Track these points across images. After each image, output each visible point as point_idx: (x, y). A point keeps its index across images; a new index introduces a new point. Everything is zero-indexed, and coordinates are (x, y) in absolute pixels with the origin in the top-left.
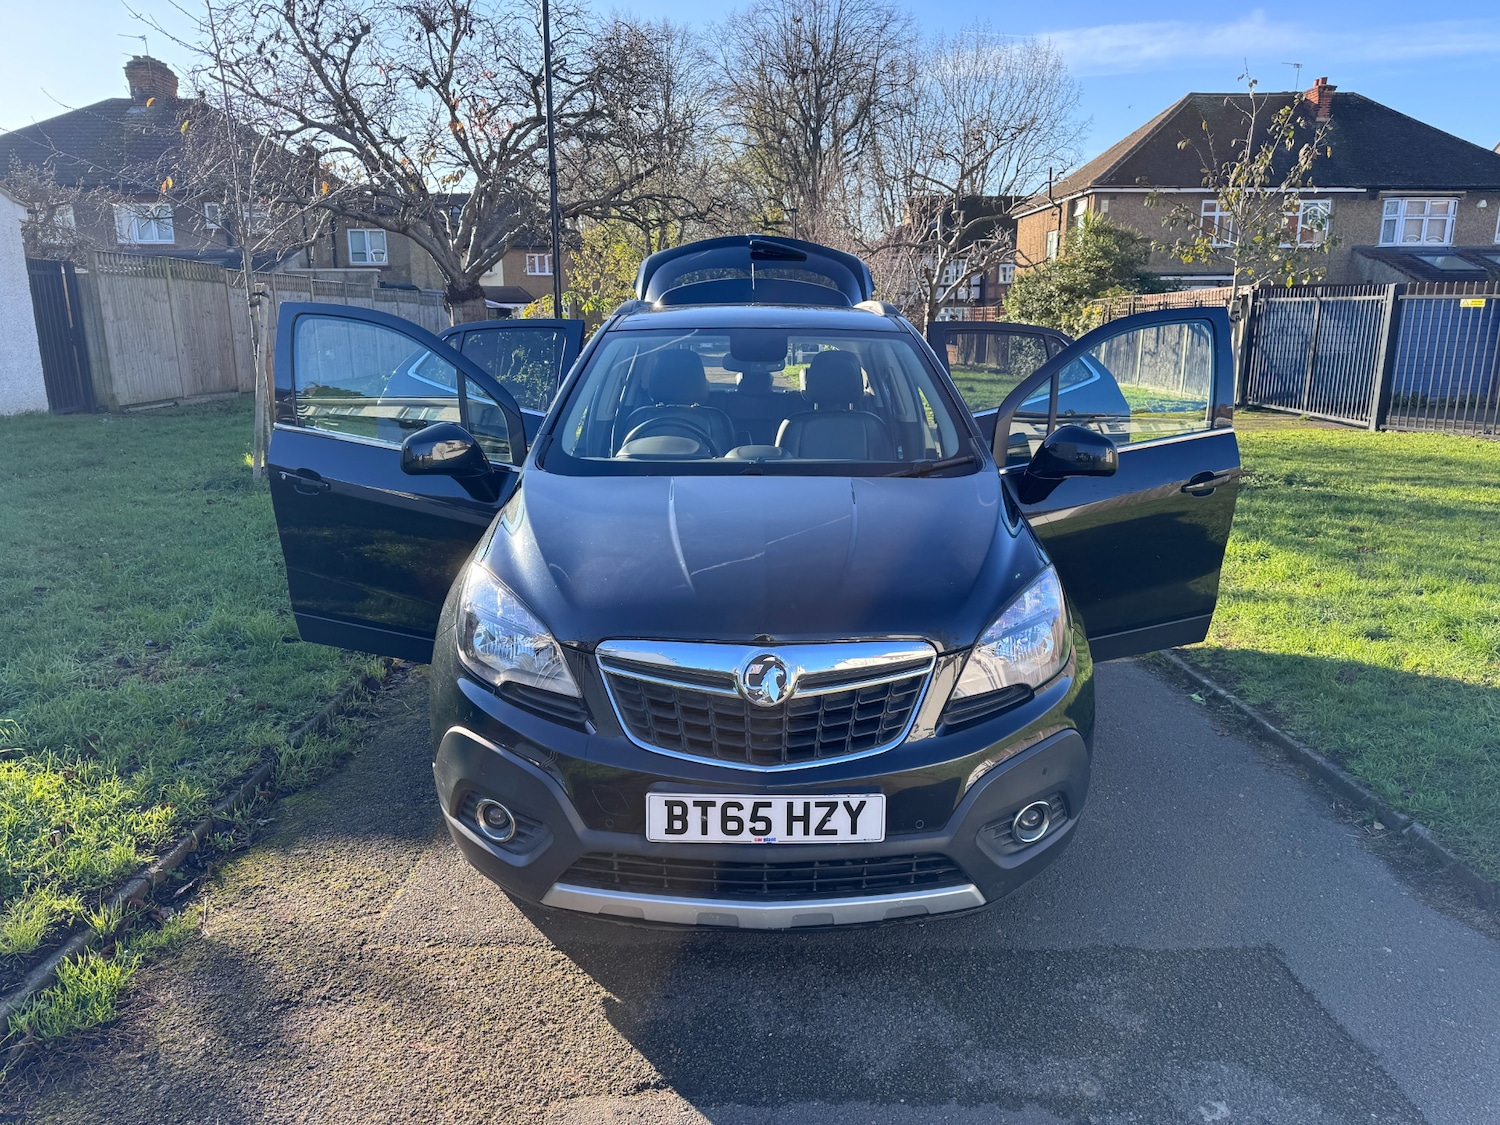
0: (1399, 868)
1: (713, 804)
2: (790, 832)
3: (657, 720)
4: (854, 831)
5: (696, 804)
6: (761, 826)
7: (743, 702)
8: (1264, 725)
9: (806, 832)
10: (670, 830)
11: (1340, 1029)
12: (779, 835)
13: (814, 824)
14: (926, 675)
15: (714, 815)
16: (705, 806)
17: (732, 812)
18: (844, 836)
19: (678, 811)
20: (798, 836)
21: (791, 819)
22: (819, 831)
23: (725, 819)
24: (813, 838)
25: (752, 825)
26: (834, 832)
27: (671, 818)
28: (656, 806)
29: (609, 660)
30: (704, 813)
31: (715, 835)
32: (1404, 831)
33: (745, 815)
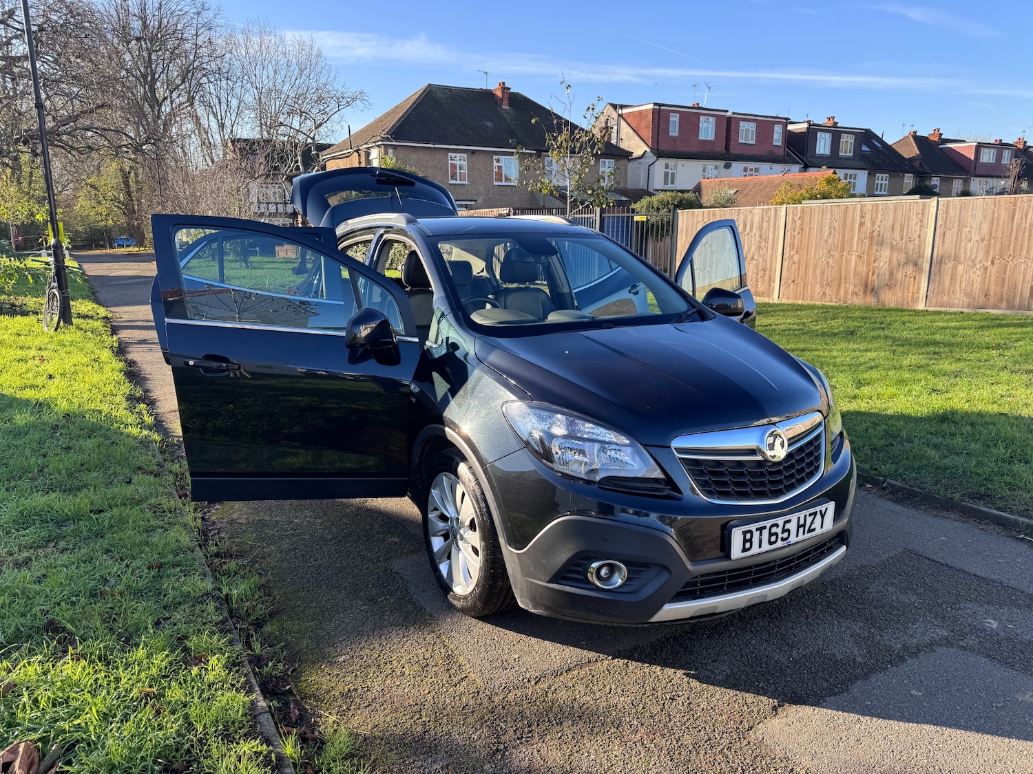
1: (765, 528)
2: (797, 535)
3: (716, 483)
4: (822, 527)
5: (757, 529)
6: (785, 535)
7: (764, 463)
9: (804, 533)
10: (744, 550)
12: (793, 538)
13: (807, 527)
14: (822, 431)
15: (766, 533)
16: (760, 530)
17: (774, 529)
18: (818, 530)
19: (748, 536)
20: (801, 536)
21: (799, 526)
22: (810, 531)
23: (771, 535)
24: (807, 536)
25: (782, 535)
26: (815, 530)
27: (745, 541)
28: (737, 536)
29: (680, 450)
30: (761, 534)
31: (766, 547)
32: (885, 485)
33: (779, 530)
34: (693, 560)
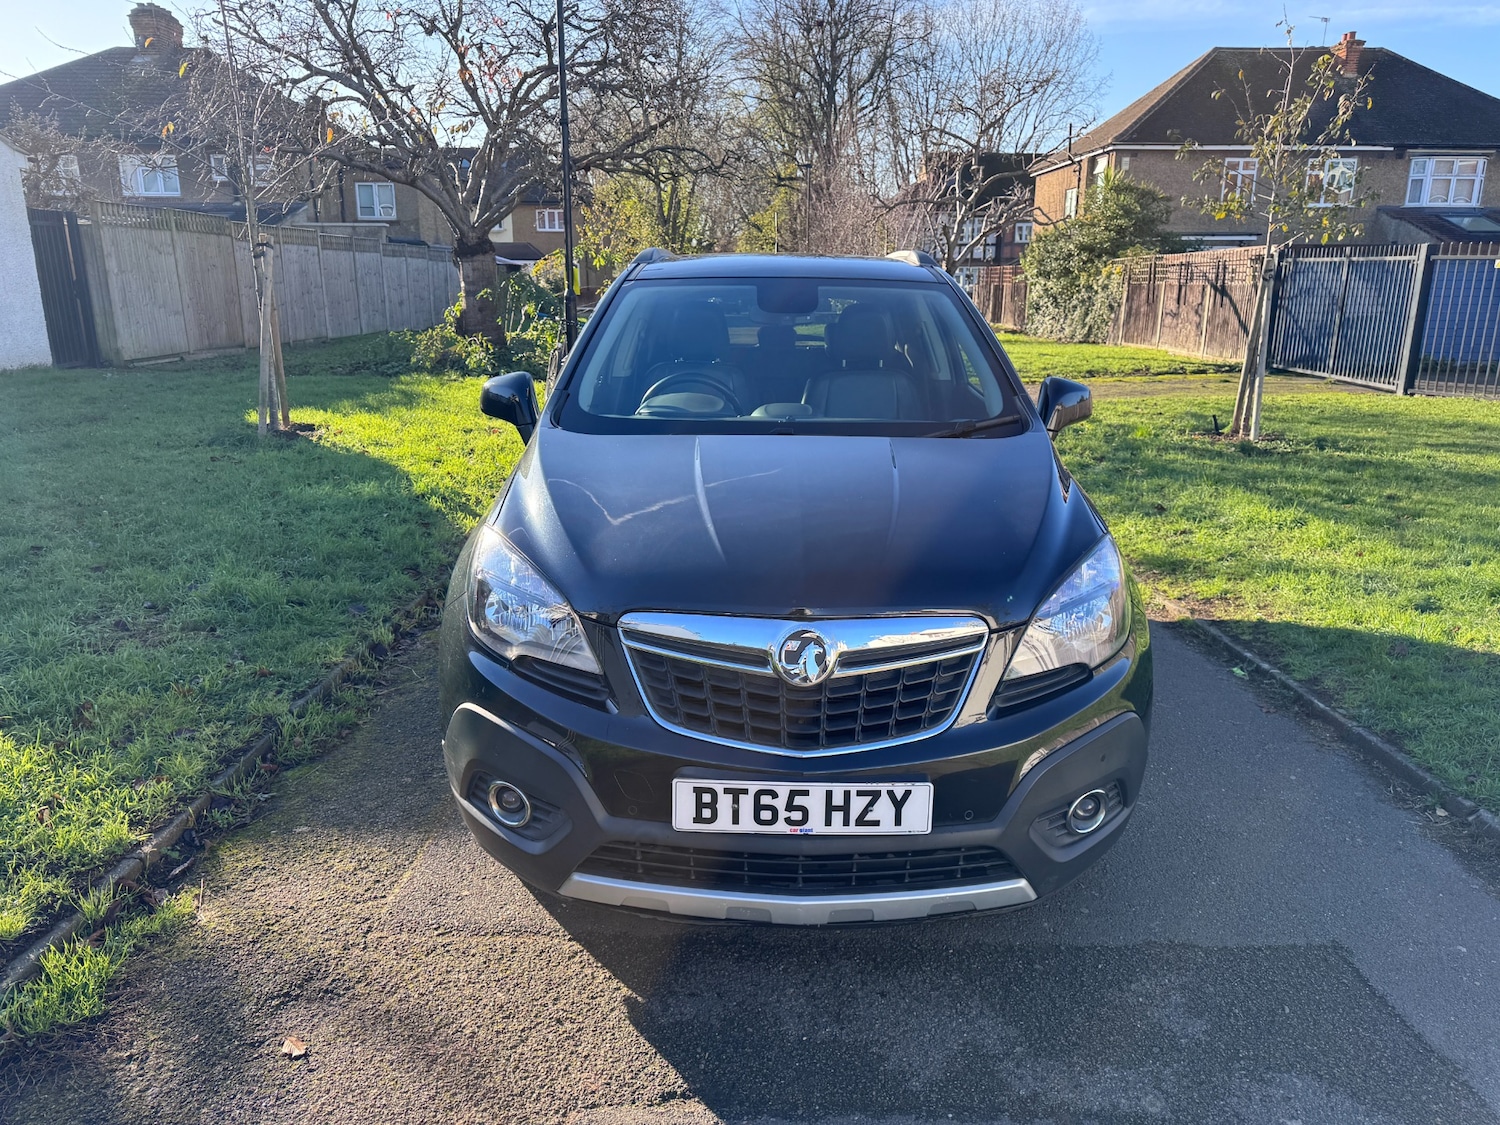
0: (1467, 859)
1: (745, 792)
2: (828, 822)
3: (684, 699)
4: (898, 822)
5: (727, 791)
6: (797, 816)
7: (778, 682)
8: (1312, 703)
9: (846, 823)
10: (698, 819)
11: (1418, 1037)
12: (816, 825)
13: (854, 814)
14: (978, 653)
15: (747, 804)
16: (736, 794)
17: (765, 800)
18: (887, 827)
19: (707, 798)
20: (837, 827)
21: (830, 808)
22: (860, 822)
23: (758, 808)
24: (853, 829)
25: (787, 814)
26: (876, 823)
27: (700, 805)
28: (683, 794)
29: (632, 634)
30: (736, 801)
31: (748, 824)
32: (1470, 819)
33: (780, 803)
34: (613, 809)
